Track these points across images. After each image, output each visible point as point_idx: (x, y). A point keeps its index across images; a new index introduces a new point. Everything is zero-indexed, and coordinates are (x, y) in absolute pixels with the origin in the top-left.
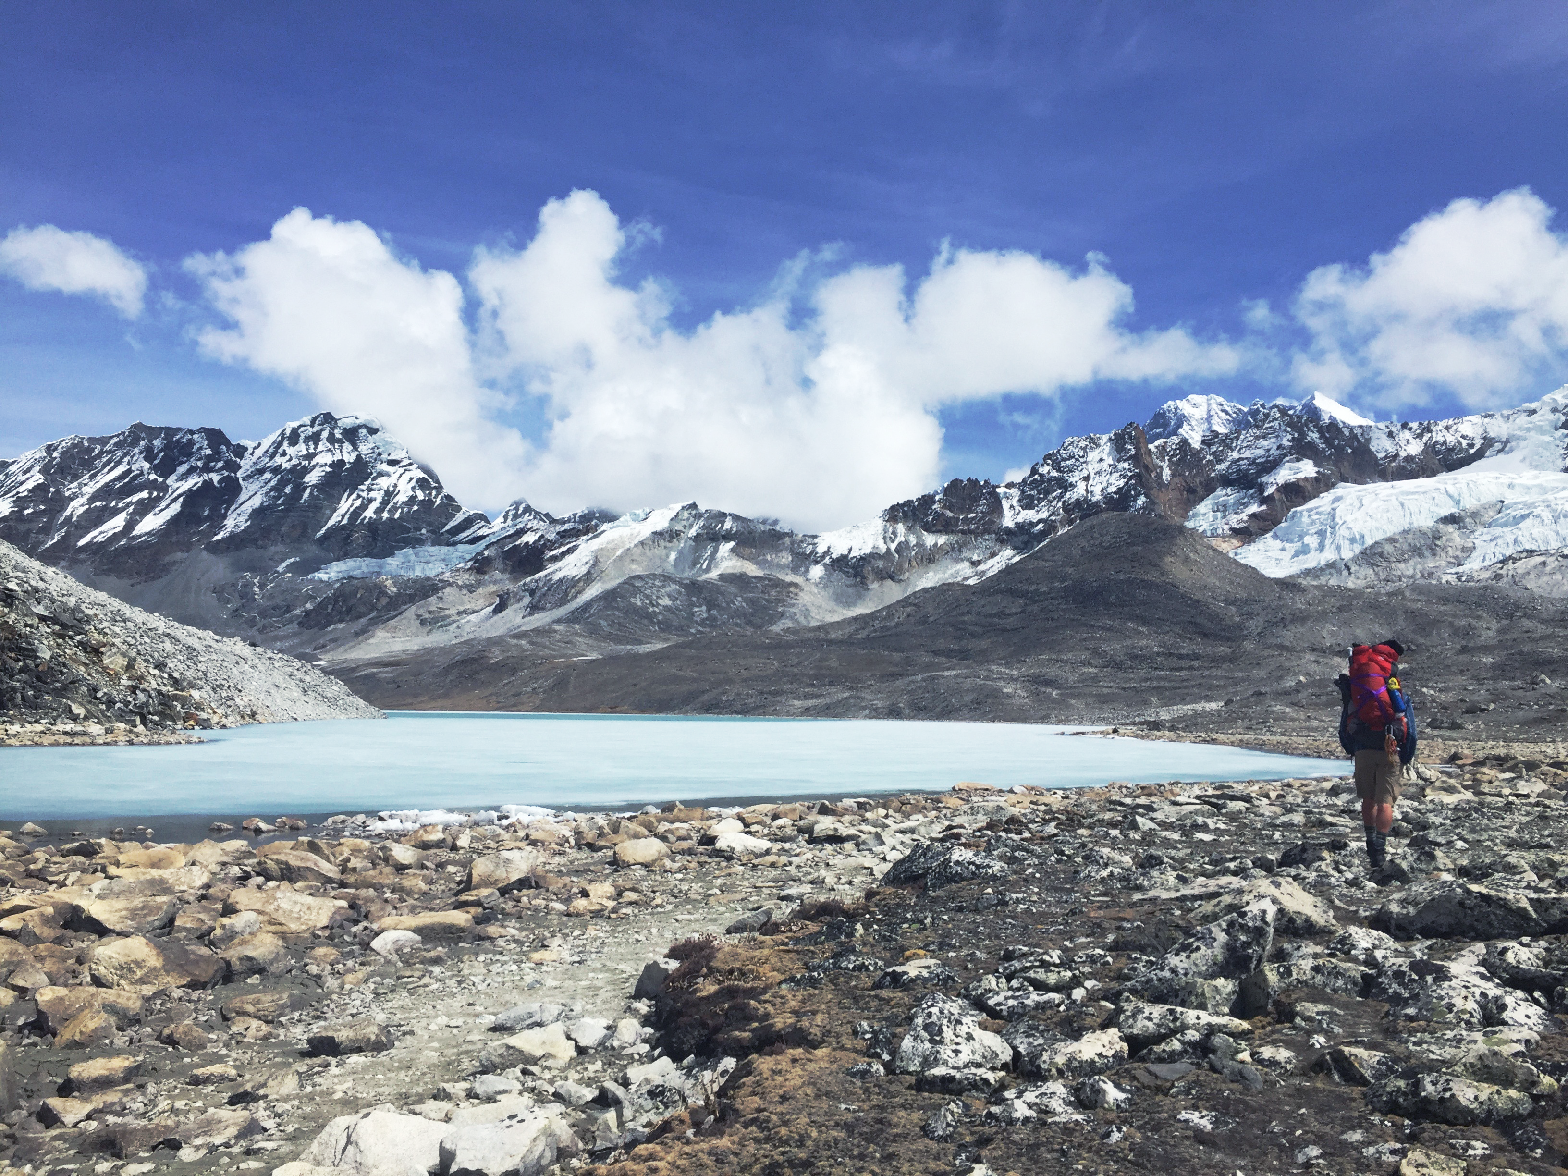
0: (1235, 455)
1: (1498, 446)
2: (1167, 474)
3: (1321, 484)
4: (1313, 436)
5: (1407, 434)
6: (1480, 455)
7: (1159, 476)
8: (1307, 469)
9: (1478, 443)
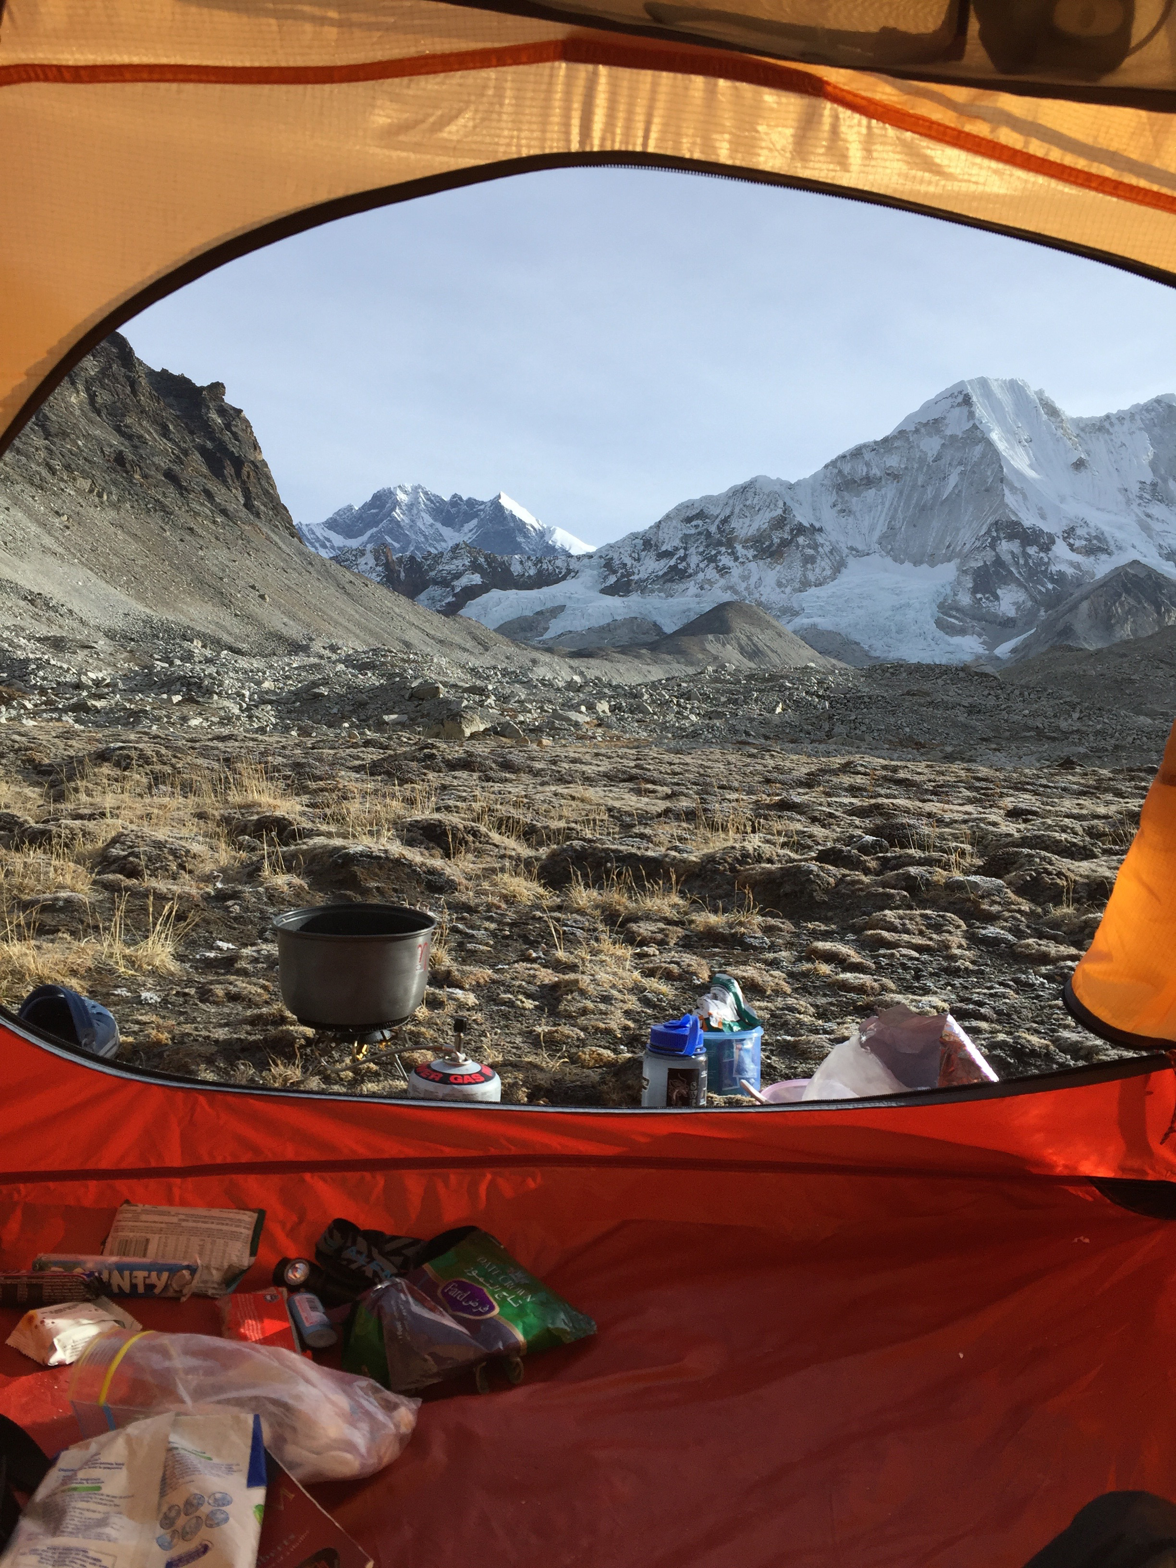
0: (440, 567)
1: (572, 574)
2: (403, 575)
3: (483, 589)
4: (482, 560)
5: (530, 563)
6: (564, 578)
7: (399, 576)
8: (477, 579)
9: (564, 571)
